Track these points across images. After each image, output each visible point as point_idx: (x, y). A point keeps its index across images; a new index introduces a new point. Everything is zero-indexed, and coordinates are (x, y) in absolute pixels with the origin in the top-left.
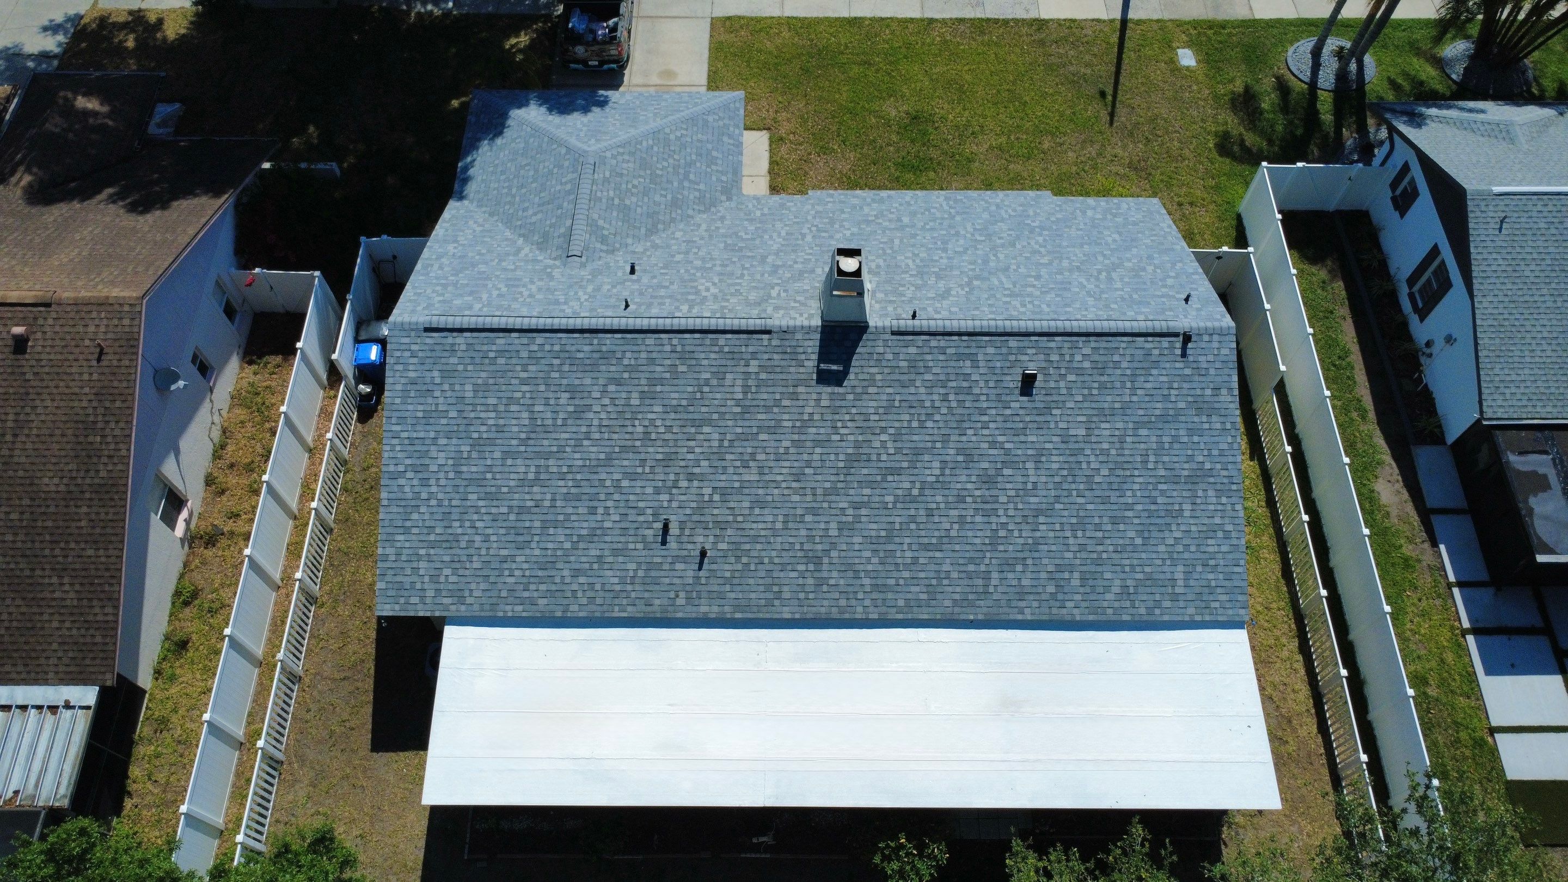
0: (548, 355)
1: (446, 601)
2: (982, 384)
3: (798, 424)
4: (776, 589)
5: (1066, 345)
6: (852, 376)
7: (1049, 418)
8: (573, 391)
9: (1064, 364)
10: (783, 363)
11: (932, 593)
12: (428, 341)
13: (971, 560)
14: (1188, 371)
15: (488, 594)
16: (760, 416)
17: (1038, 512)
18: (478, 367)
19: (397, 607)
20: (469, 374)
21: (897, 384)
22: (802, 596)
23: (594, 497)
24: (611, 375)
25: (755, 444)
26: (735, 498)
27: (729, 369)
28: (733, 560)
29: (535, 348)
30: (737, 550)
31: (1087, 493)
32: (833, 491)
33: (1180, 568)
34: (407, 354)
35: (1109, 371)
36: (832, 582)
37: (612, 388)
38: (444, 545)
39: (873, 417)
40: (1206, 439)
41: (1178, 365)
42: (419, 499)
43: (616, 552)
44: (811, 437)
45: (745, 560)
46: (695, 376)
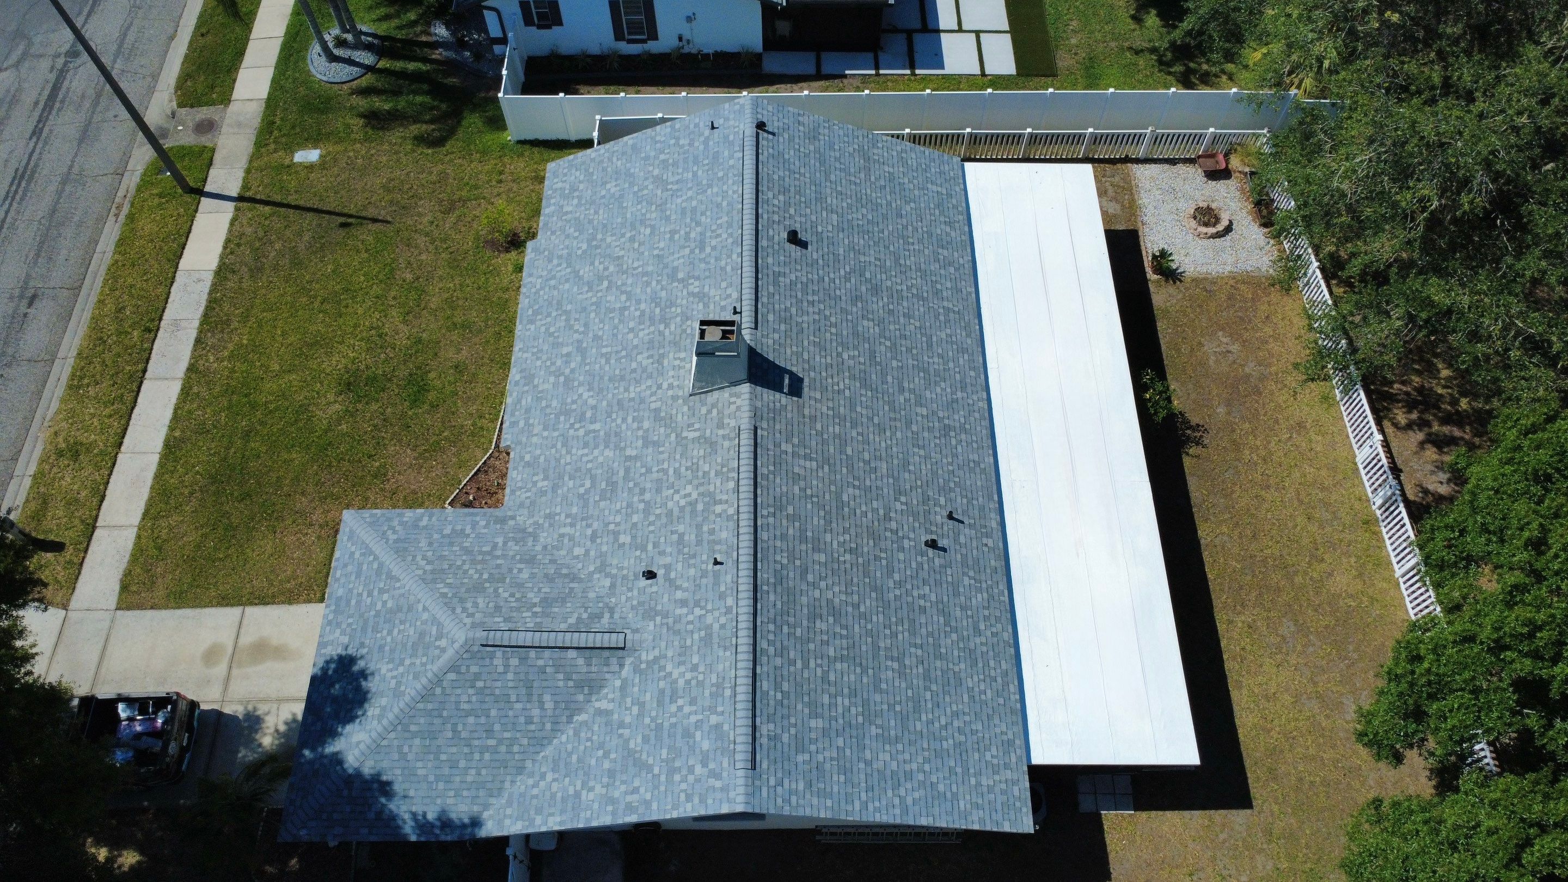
0: (779, 638)
1: (1014, 759)
2: (799, 274)
3: (837, 420)
4: (972, 465)
5: (765, 206)
6: (794, 369)
7: (825, 235)
8: (814, 616)
9: (781, 213)
10: (783, 421)
11: (964, 351)
12: (765, 765)
13: (937, 317)
14: (786, 136)
15: (1003, 715)
16: (832, 450)
17: (897, 260)
18: (792, 712)
19: (1024, 810)
20: (799, 722)
21: (800, 337)
22: (975, 445)
23: (911, 606)
24: (798, 577)
25: (856, 459)
26: (902, 483)
27: (790, 468)
28: (953, 495)
29: (771, 650)
30: (943, 490)
31: (881, 227)
32: (891, 403)
33: (929, 186)
34: (779, 789)
35: (787, 185)
36: (962, 420)
37: (810, 578)
38: (964, 758)
39: (829, 360)
40: (836, 141)
41: (781, 139)
42: (924, 782)
43: (956, 594)
44: (848, 412)
45: (952, 485)
46: (797, 499)
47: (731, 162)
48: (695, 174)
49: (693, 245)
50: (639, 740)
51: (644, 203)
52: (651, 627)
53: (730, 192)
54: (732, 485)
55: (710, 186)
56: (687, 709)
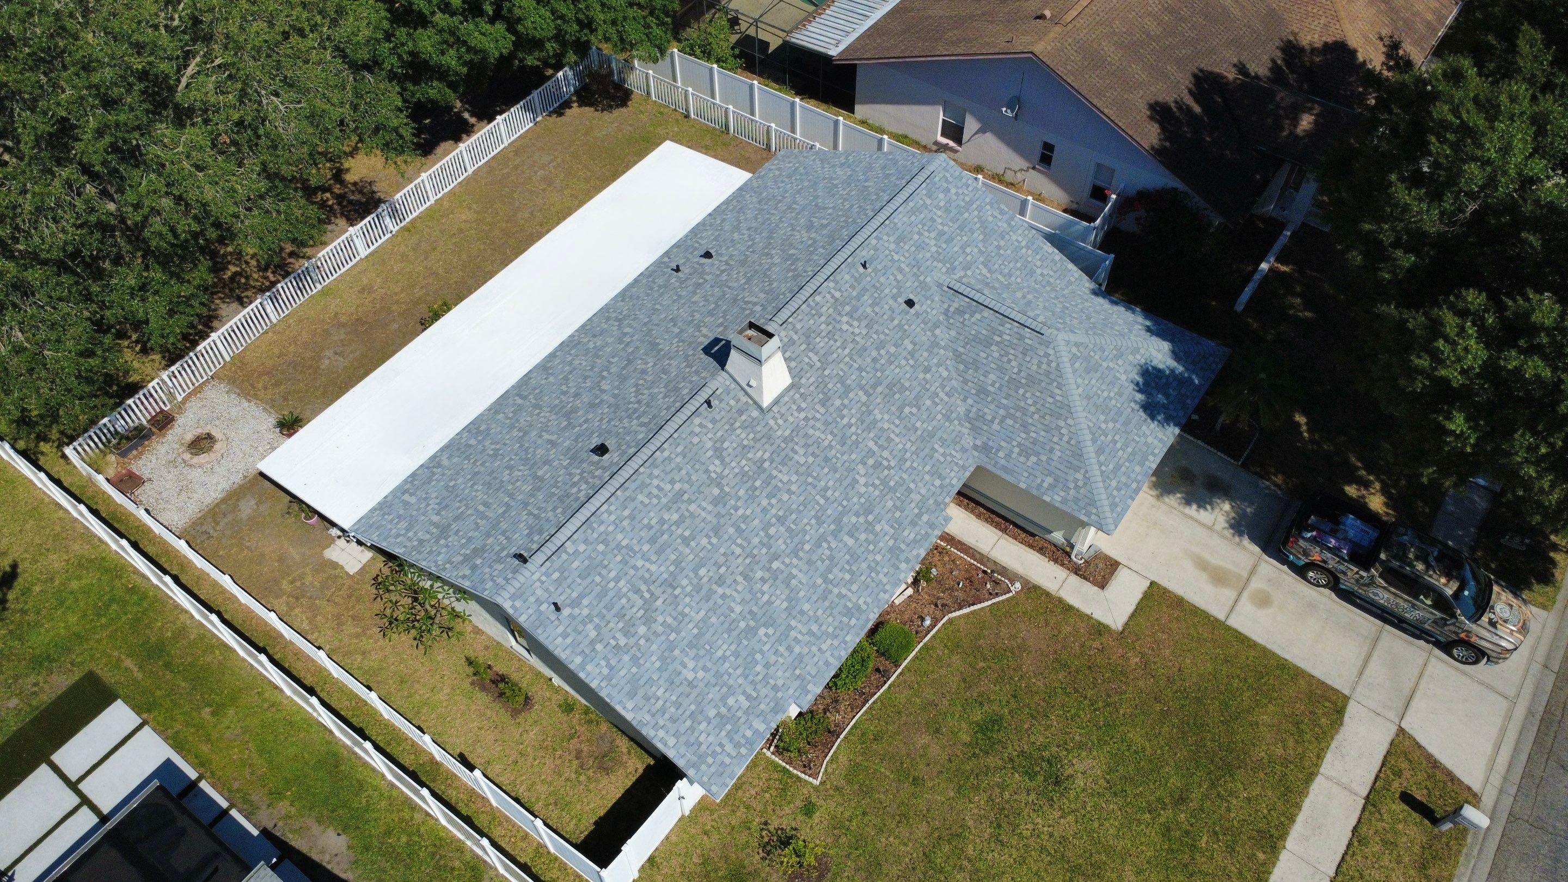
6: (702, 356)
19: (777, 158)
30: (664, 286)
47: (582, 548)
48: (617, 579)
49: (683, 507)
50: (976, 235)
51: (680, 608)
52: (928, 279)
53: (613, 517)
54: (818, 298)
55: (619, 547)
56: (939, 220)
